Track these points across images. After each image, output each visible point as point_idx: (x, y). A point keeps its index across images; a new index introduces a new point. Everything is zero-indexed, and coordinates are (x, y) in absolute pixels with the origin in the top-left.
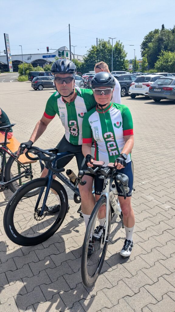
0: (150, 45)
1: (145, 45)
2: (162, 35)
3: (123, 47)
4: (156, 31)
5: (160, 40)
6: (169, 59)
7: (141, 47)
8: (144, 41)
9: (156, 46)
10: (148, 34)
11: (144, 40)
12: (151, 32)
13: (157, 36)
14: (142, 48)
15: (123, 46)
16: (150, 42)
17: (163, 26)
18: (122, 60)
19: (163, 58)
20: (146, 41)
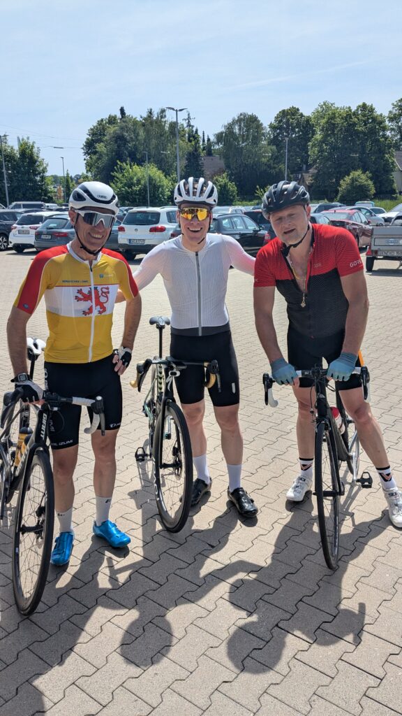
0: (100, 147)
1: (90, 147)
2: (122, 128)
3: (39, 150)
4: (112, 120)
5: (120, 139)
6: (135, 179)
7: (83, 151)
8: (88, 139)
9: (112, 151)
10: (95, 124)
11: (88, 136)
12: (102, 120)
13: (112, 130)
14: (85, 153)
15: (38, 148)
16: (100, 141)
17: (122, 110)
18: (38, 178)
19: (123, 175)
20: (92, 140)
